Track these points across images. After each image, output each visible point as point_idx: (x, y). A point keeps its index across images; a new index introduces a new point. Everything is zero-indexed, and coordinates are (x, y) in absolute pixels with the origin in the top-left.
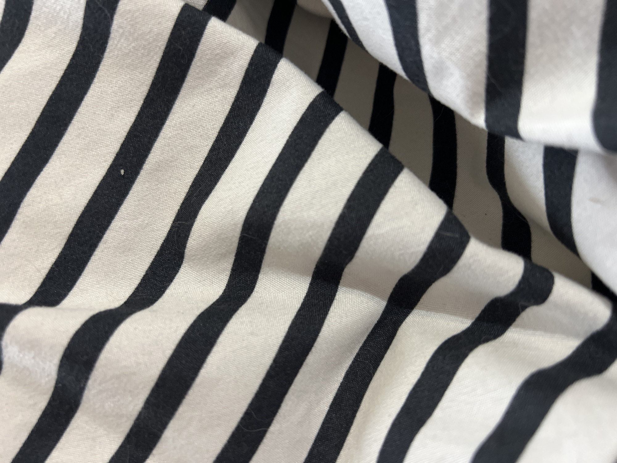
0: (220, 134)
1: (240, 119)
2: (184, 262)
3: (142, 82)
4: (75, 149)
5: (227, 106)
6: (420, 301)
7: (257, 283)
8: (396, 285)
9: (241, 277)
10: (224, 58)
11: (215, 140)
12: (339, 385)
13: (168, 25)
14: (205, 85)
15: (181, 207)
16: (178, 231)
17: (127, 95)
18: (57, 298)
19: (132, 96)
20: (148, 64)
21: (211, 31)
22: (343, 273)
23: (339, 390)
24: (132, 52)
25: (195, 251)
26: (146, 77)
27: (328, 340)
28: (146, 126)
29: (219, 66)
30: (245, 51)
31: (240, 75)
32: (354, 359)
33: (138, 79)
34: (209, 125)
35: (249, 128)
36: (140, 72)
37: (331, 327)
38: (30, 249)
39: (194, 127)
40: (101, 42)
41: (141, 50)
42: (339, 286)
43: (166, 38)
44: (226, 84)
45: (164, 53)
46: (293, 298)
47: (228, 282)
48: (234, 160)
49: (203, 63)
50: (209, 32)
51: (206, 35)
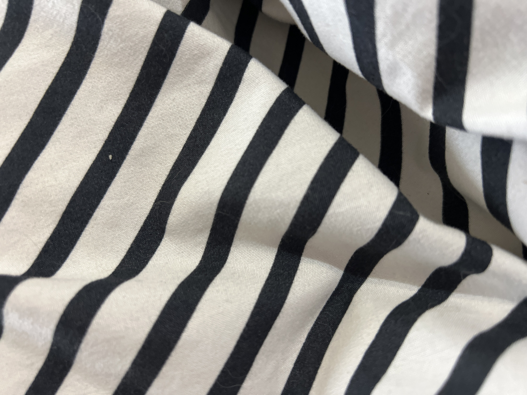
0: (197, 124)
1: (215, 111)
2: (164, 236)
3: (128, 78)
4: (69, 136)
5: (203, 100)
6: (373, 271)
7: (229, 255)
8: (352, 257)
9: (215, 250)
10: (202, 58)
11: (193, 129)
12: (302, 345)
13: (152, 29)
14: (184, 81)
15: (162, 188)
16: (160, 208)
17: (115, 89)
18: (52, 269)
19: (119, 91)
20: (134, 63)
21: (190, 34)
22: (305, 246)
23: (302, 350)
24: (120, 52)
25: (175, 227)
26: (132, 74)
27: (293, 306)
28: (132, 117)
29: (196, 65)
30: (220, 52)
31: (215, 73)
32: (315, 322)
33: (125, 76)
34: (187, 116)
35: (223, 119)
36: (126, 69)
37: (296, 295)
38: (28, 225)
39: (174, 118)
40: (92, 43)
41: (128, 50)
42: (302, 258)
43: (150, 40)
44: (203, 80)
45: (148, 53)
46: (261, 269)
47: (203, 254)
48: (209, 147)
49: (182, 62)
50: (188, 35)
51: (185, 37)
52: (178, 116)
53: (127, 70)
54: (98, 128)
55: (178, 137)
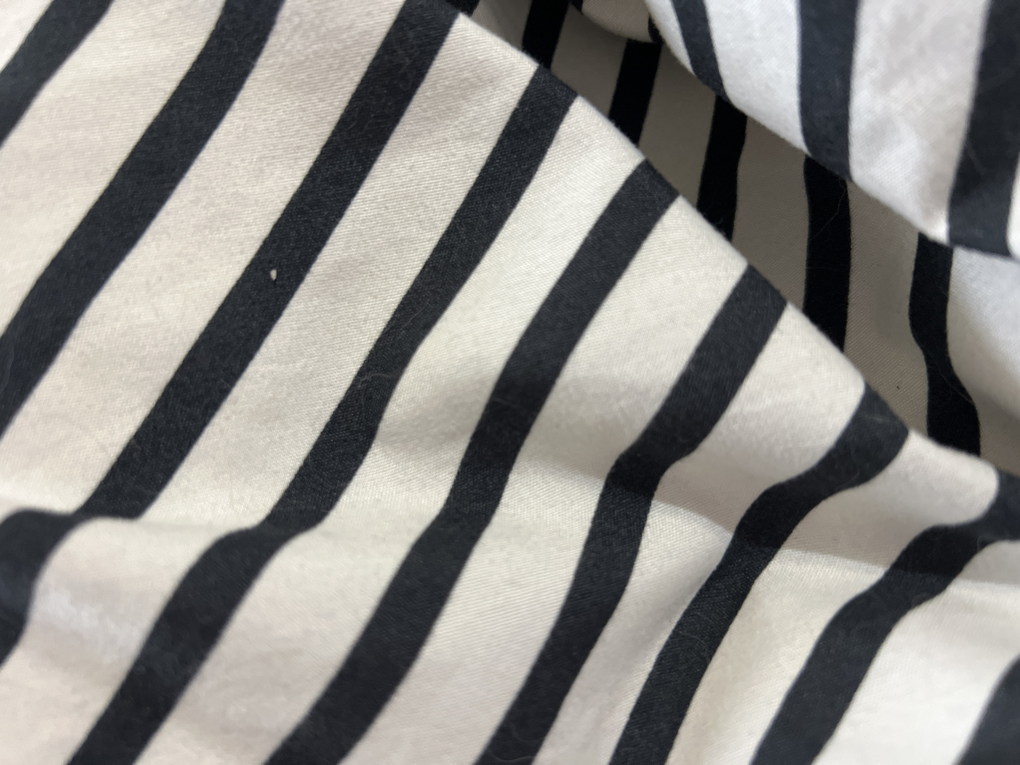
0: (456, 221)
1: (494, 197)
2: (373, 445)
3: (322, 115)
4: (188, 225)
5: (470, 173)
6: (792, 534)
7: (506, 490)
8: (754, 505)
9: (476, 478)
10: (476, 87)
11: (446, 231)
12: (647, 676)
13: (383, 19)
14: (434, 132)
15: (375, 345)
16: (367, 389)
18: (138, 503)
19: (300, 140)
20: (337, 85)
21: (458, 37)
22: (662, 479)
23: (646, 686)
24: (311, 61)
25: (399, 427)
26: (330, 108)
27: (640, 598)
28: (322, 195)
29: (463, 101)
30: (514, 79)
31: (502, 120)
32: (673, 631)
33: (315, 111)
34: (436, 203)
35: (510, 214)
36: (319, 97)
37: (646, 576)
38: (89, 407)
39: (409, 206)
40: (255, 38)
41: (329, 58)
42: (653, 503)
43: (377, 41)
44: (474, 133)
45: (369, 67)
46: (572, 520)
47: (453, 486)
48: (480, 268)
49: (436, 92)
50: (454, 38)
51: (448, 43)
52: (418, 202)
53: (319, 99)
54: (251, 213)
55: (413, 245)
